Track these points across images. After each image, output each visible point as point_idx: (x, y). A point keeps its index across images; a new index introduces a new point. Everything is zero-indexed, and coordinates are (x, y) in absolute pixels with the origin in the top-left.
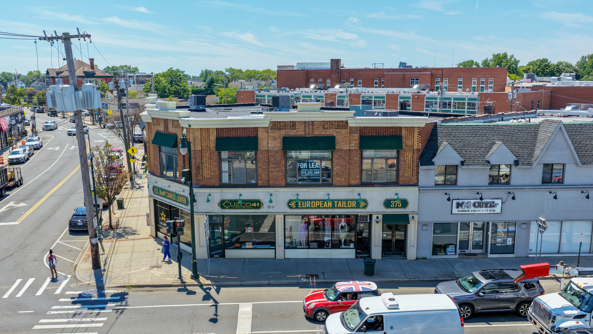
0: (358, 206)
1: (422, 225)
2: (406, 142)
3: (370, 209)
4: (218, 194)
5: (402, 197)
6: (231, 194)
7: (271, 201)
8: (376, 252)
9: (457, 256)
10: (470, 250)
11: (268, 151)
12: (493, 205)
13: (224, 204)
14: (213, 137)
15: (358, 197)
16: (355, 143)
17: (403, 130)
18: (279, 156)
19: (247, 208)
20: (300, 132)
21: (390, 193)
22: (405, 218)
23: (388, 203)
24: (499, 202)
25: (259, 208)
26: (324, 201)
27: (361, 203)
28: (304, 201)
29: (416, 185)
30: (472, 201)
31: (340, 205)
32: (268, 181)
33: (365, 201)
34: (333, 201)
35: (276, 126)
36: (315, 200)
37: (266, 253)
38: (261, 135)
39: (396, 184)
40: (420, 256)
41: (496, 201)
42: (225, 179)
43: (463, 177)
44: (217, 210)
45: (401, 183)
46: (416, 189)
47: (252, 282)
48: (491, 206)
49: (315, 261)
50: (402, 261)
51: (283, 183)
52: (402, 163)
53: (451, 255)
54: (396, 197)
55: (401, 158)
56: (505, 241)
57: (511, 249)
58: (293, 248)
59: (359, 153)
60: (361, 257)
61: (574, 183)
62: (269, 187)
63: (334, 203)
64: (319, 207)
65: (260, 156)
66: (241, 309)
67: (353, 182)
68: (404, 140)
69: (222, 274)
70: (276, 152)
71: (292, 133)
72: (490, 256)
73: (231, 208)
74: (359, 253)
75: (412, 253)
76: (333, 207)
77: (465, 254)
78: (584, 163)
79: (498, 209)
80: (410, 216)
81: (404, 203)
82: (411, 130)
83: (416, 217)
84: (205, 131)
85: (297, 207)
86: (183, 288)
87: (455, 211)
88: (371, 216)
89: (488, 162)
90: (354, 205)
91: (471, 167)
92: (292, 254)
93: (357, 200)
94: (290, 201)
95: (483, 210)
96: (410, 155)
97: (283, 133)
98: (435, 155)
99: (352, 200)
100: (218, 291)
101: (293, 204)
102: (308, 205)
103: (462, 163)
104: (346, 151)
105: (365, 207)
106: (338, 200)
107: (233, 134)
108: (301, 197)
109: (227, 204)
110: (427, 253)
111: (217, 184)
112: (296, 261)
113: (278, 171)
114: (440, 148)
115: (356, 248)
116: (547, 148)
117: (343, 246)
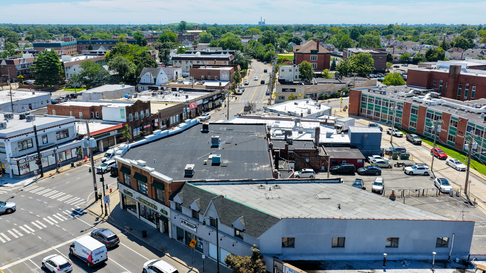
2: (166, 188)
3: (158, 211)
4: (123, 187)
5: (165, 210)
6: (126, 188)
8: (161, 229)
9: (185, 244)
15: (154, 204)
18: (135, 179)
20: (139, 172)
21: (162, 207)
23: (162, 211)
29: (169, 207)
35: (134, 167)
38: (131, 169)
40: (173, 238)
42: (126, 182)
43: (183, 210)
44: (123, 192)
45: (166, 204)
50: (166, 237)
51: (137, 190)
52: (165, 196)
56: (200, 246)
61: (221, 230)
67: (153, 198)
75: (170, 235)
80: (168, 219)
81: (167, 213)
82: (166, 183)
85: (140, 201)
86: (99, 217)
88: (158, 214)
89: (190, 207)
92: (142, 218)
96: (167, 194)
97: (135, 171)
103: (182, 204)
104: (150, 184)
108: (141, 197)
111: (123, 183)
113: (135, 185)
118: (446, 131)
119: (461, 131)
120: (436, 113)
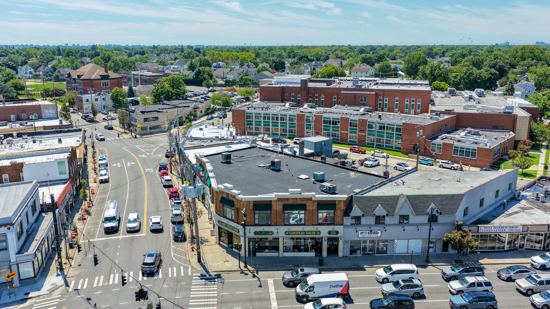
0: (316, 234)
1: (345, 242)
2: (338, 206)
3: (321, 235)
4: (253, 229)
5: (336, 230)
6: (259, 229)
7: (278, 232)
8: (325, 254)
9: (361, 255)
10: (368, 252)
11: (276, 210)
12: (377, 233)
13: (256, 233)
14: (252, 204)
15: (316, 230)
16: (315, 207)
17: (337, 202)
18: (281, 213)
19: (266, 235)
20: (291, 202)
21: (331, 228)
22: (337, 239)
23: (330, 233)
24: (380, 232)
25: (272, 235)
26: (301, 232)
27: (318, 232)
28: (292, 231)
29: (342, 225)
30: (368, 231)
31: (308, 233)
32: (276, 223)
33: (320, 232)
34: (305, 232)
35: (280, 200)
36: (297, 231)
37: (274, 254)
38: (273, 203)
39: (333, 224)
40: (344, 255)
41: (378, 231)
42: (257, 222)
43: (363, 221)
44: (253, 236)
45: (336, 224)
46: (342, 226)
47: (271, 269)
48: (376, 234)
49: (297, 258)
50: (336, 258)
51: (283, 224)
52: (336, 215)
53: (359, 254)
54: (333, 230)
55: (336, 213)
56: (383, 248)
57: (386, 252)
58: (287, 252)
59: (317, 211)
60: (318, 256)
61: (413, 223)
62: (276, 225)
63: (306, 233)
64: (299, 234)
65: (273, 212)
66: (269, 282)
67: (314, 223)
68: (337, 205)
69: (257, 265)
70: (280, 211)
71: (287, 203)
72: (376, 255)
73: (259, 235)
74: (317, 254)
75: (340, 254)
76: (305, 234)
77: (365, 254)
78: (417, 215)
79: (379, 235)
80: (340, 238)
81: (337, 233)
82: (340, 201)
83: (342, 238)
84: (248, 202)
85: (289, 234)
86: (242, 272)
87: (360, 236)
88: (322, 238)
89: (375, 214)
90: (315, 233)
91: (366, 217)
92: (287, 254)
93: (316, 231)
94: (286, 232)
95: (373, 235)
96: (340, 212)
97: (283, 203)
98: (351, 211)
99: (314, 231)
100: (257, 273)
101: (287, 233)
102: (294, 233)
103: (363, 215)
104: (311, 210)
105: (319, 234)
106: (307, 231)
107: (261, 203)
108: (291, 230)
109: (258, 233)
110: (348, 254)
111: (253, 224)
112: (288, 258)
113: (281, 219)
114: (353, 209)
115: (315, 252)
116: (401, 209)
117: (310, 251)
118: (346, 132)
119: (362, 130)
120: (333, 119)
